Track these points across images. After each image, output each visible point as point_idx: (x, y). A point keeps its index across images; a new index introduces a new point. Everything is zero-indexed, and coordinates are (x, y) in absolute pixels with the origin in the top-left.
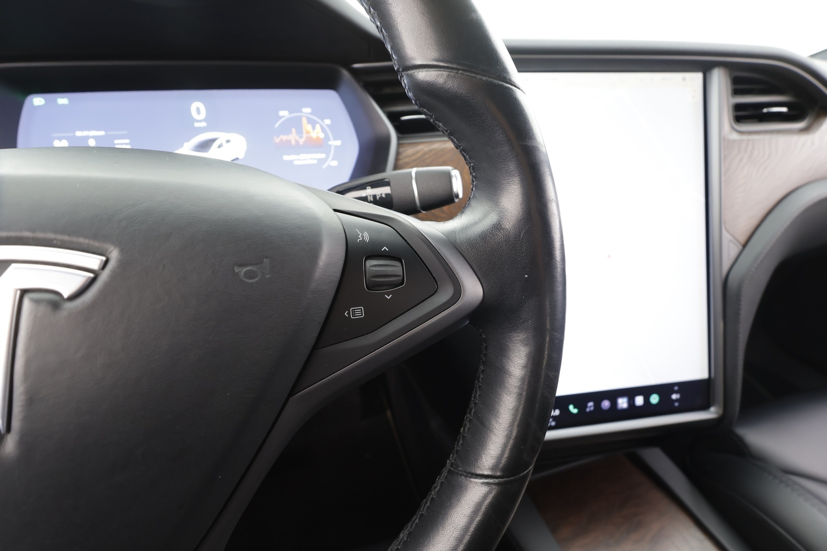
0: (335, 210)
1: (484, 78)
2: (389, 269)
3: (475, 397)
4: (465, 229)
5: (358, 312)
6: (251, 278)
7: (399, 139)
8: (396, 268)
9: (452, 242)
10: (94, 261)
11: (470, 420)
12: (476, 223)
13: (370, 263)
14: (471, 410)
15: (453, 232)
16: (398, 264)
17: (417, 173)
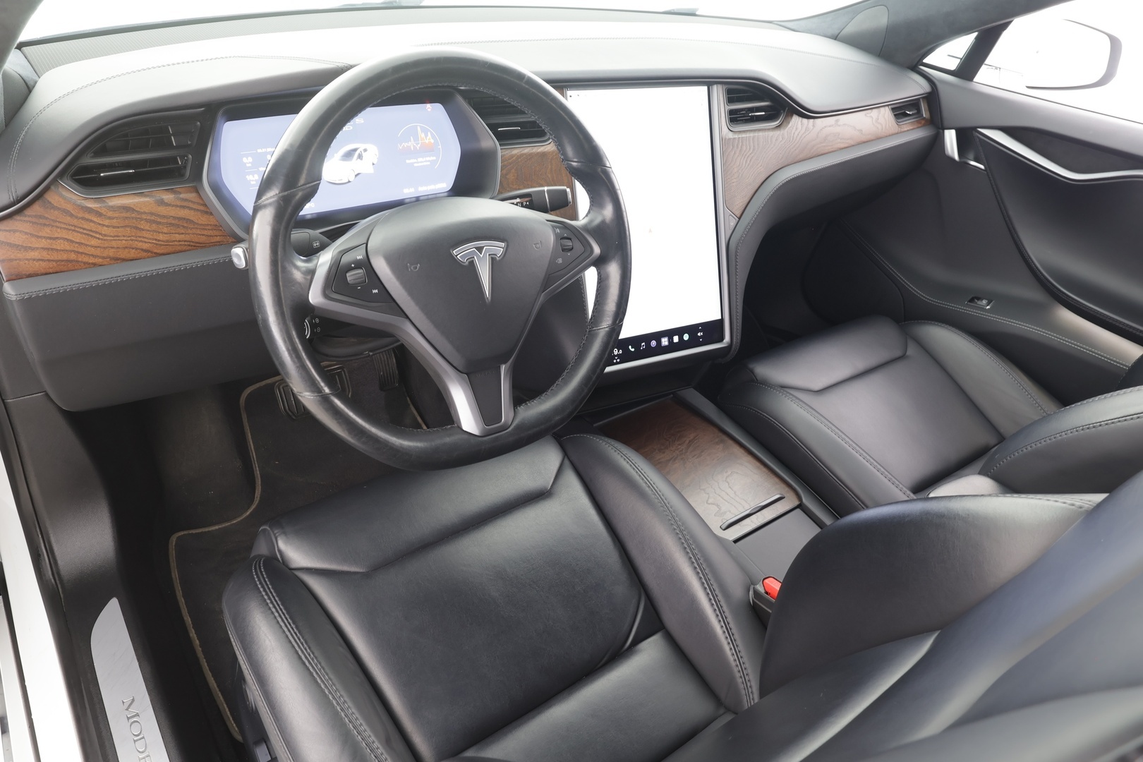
2: (568, 243)
4: (590, 223)
5: (560, 261)
6: (537, 249)
10: (502, 245)
12: (594, 221)
13: (562, 241)
15: (586, 225)
16: (570, 241)
17: (548, 191)
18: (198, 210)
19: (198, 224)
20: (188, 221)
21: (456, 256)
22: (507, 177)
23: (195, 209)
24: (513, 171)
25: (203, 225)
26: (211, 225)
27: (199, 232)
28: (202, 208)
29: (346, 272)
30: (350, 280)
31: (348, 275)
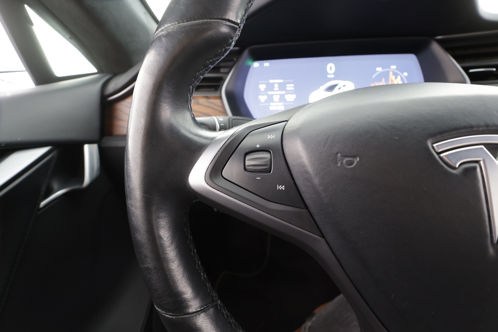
21: (439, 153)
29: (247, 154)
30: (249, 166)
31: (248, 157)
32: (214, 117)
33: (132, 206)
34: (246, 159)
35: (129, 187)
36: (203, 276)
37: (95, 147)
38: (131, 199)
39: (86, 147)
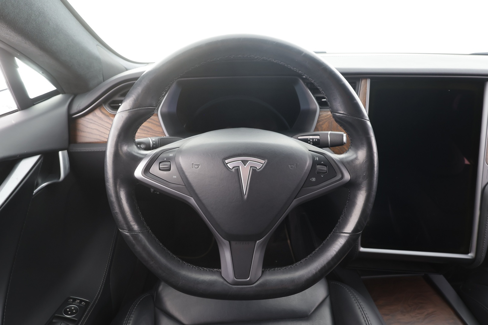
0: (309, 150)
1: (357, 118)
2: (323, 168)
3: (345, 210)
4: (346, 158)
5: (314, 179)
6: (292, 168)
7: (320, 108)
8: (325, 168)
9: (342, 162)
10: (263, 161)
11: (342, 217)
12: (350, 157)
13: (318, 166)
14: (343, 214)
15: (343, 159)
16: (325, 167)
17: (330, 134)
18: (156, 124)
19: (154, 131)
20: (151, 129)
21: (227, 164)
22: (322, 126)
23: (154, 124)
24: (327, 123)
25: (156, 131)
26: (160, 132)
27: (153, 134)
28: (158, 123)
29: (160, 163)
30: (161, 168)
31: (160, 164)
32: (149, 138)
33: (109, 186)
34: (160, 165)
35: (107, 177)
36: (142, 219)
37: (66, 152)
38: (108, 183)
39: (60, 153)
